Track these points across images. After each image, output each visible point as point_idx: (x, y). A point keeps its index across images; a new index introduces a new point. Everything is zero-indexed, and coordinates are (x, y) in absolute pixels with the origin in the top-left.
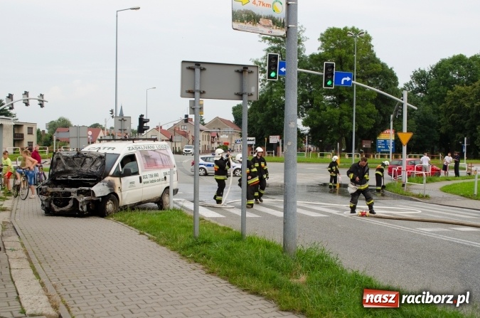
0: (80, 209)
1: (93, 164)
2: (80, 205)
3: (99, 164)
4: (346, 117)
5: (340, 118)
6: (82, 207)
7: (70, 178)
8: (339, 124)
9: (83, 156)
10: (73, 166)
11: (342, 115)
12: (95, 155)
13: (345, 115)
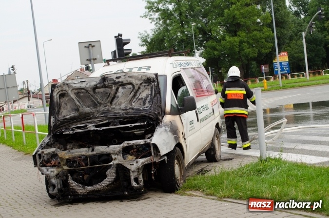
0: (134, 184)
1: (134, 96)
2: (133, 176)
3: (145, 93)
4: (245, 44)
5: (239, 46)
6: (136, 180)
7: (91, 127)
8: (239, 52)
9: (115, 83)
10: (95, 105)
11: (241, 42)
12: (137, 78)
13: (244, 42)
